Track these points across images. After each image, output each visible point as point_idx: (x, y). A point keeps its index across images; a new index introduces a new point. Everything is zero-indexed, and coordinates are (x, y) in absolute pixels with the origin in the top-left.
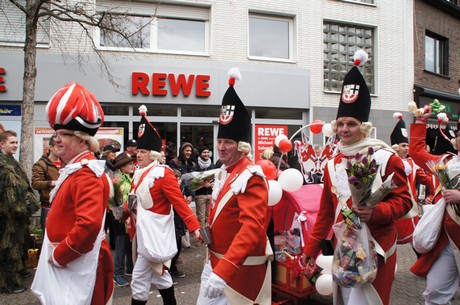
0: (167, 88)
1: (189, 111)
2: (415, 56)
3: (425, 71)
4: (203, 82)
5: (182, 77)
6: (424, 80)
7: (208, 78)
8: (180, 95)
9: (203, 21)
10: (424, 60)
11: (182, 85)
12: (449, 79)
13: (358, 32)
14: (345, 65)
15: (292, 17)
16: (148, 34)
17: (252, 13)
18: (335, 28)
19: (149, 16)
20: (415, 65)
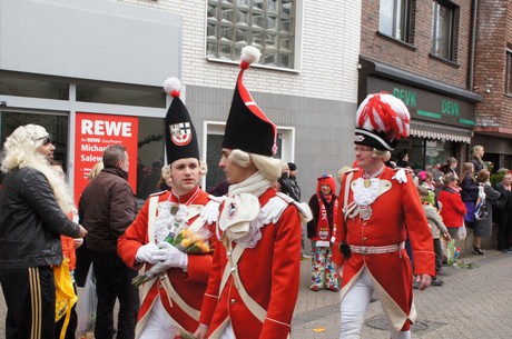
2: (364, 6)
3: (378, 34)
6: (376, 50)
10: (377, 14)
12: (414, 50)
14: (245, 12)
20: (364, 22)
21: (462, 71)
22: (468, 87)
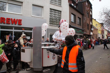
0: (10, 22)
1: (16, 28)
2: (69, 18)
3: (71, 22)
4: (20, 21)
5: (14, 19)
7: (21, 20)
8: (14, 24)
9: (21, 6)
10: (71, 19)
11: (14, 21)
12: (76, 24)
13: (58, 12)
14: (54, 19)
15: (43, 7)
16: (6, 8)
17: (33, 5)
18: (52, 10)
19: (6, 3)
20: (69, 20)
21: (82, 26)
22: (83, 28)
